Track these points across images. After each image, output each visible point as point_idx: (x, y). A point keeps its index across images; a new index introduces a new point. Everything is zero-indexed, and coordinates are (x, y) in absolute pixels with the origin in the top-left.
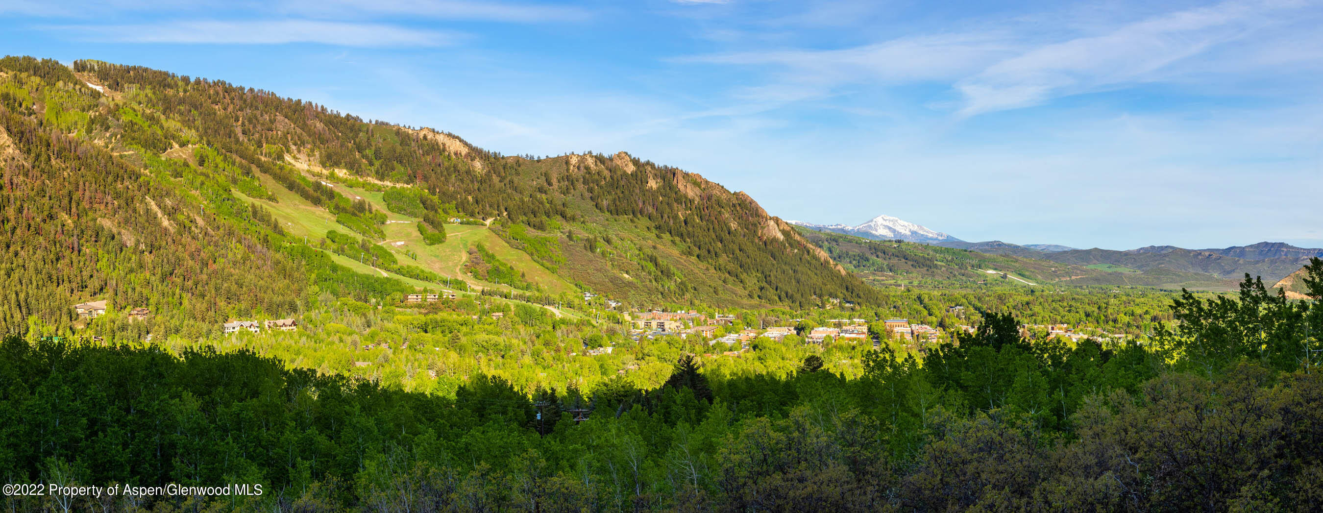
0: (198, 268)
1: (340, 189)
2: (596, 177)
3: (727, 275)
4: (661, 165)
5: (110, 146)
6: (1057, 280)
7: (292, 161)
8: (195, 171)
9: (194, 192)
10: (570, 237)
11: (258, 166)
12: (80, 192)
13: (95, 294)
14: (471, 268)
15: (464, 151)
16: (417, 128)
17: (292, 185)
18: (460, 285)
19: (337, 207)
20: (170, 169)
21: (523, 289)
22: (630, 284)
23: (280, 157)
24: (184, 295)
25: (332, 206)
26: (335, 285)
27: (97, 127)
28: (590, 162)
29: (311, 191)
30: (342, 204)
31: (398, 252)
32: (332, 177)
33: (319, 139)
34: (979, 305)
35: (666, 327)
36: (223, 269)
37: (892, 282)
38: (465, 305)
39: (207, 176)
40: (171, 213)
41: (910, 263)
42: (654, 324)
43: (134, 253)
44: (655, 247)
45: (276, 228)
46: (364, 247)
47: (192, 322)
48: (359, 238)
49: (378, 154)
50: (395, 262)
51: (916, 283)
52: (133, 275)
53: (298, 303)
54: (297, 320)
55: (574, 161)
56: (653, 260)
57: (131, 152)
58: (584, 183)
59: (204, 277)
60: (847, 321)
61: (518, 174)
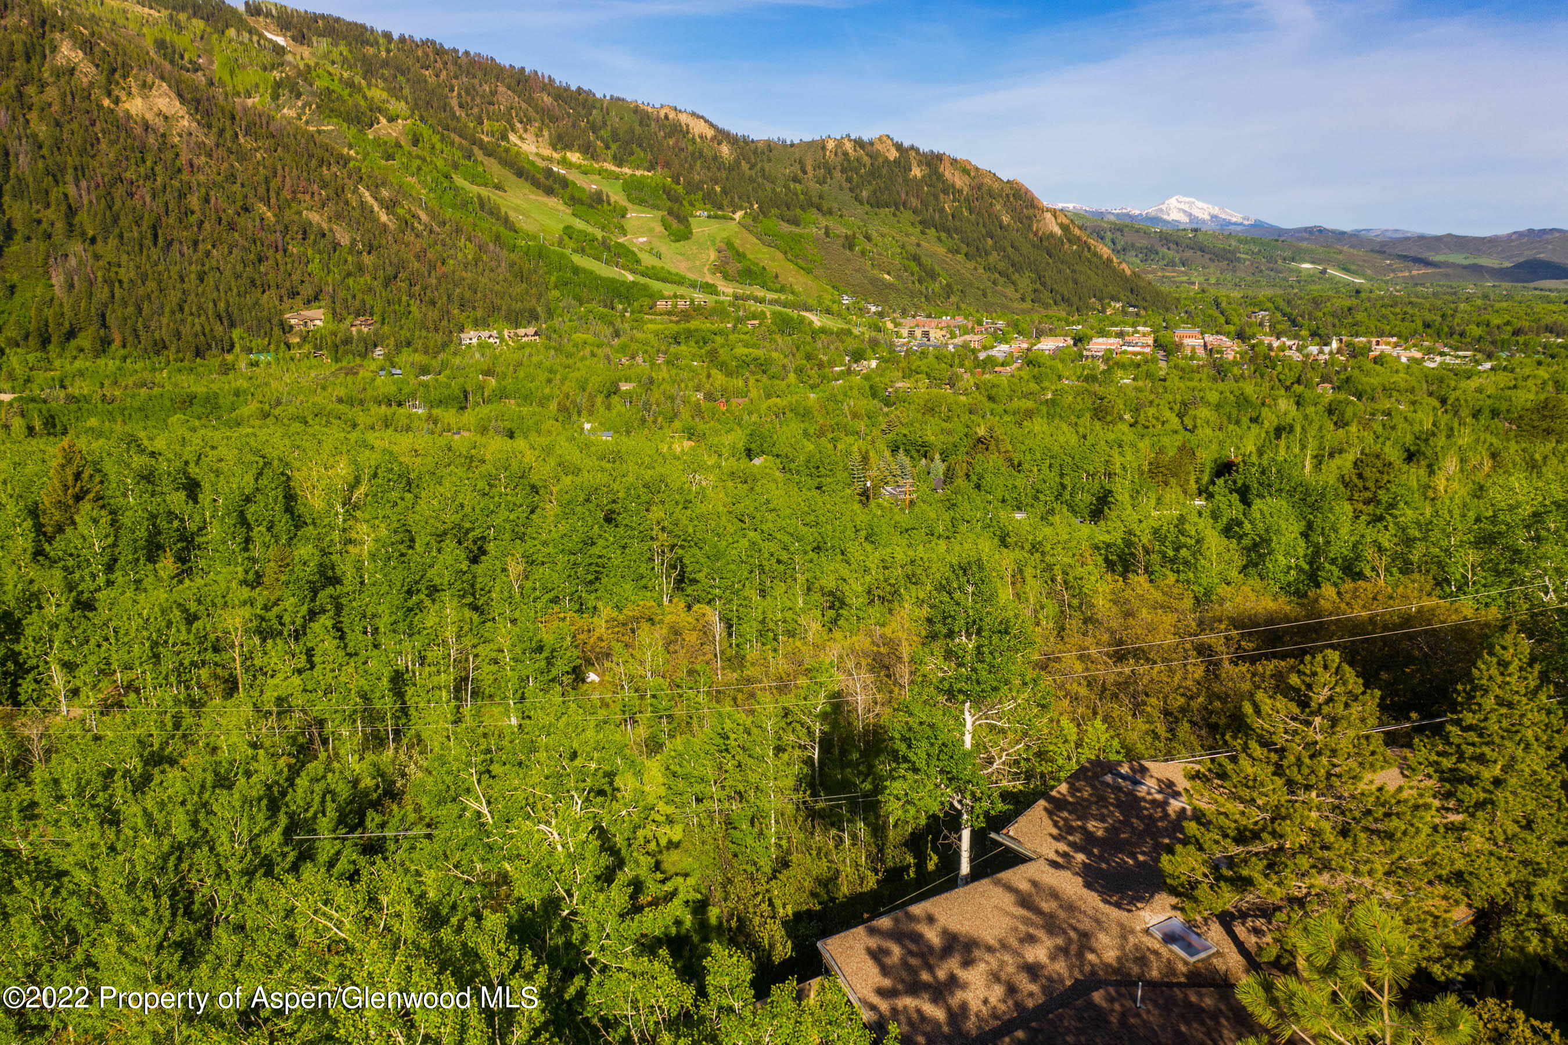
0: (424, 270)
1: (574, 176)
2: (856, 164)
3: (997, 275)
4: (927, 150)
5: (304, 118)
6: (1392, 275)
7: (518, 142)
8: (409, 153)
9: (409, 179)
10: (827, 234)
11: (481, 149)
12: (279, 179)
13: (309, 302)
14: (720, 269)
15: (710, 133)
16: (657, 105)
17: (521, 170)
18: (709, 289)
19: (572, 198)
20: (380, 150)
21: (776, 291)
22: (891, 286)
23: (504, 137)
24: (412, 302)
25: (566, 196)
26: (577, 289)
27: (285, 94)
28: (848, 146)
29: (540, 177)
30: (577, 195)
31: (641, 250)
32: (564, 162)
33: (548, 117)
34: (1288, 310)
35: (932, 335)
36: (453, 272)
37: (1185, 278)
38: (718, 312)
39: (424, 160)
40: (390, 206)
41: (1207, 256)
42: (918, 333)
43: (350, 252)
44: (918, 245)
45: (506, 222)
46: (605, 245)
47: (424, 333)
48: (599, 234)
49: (615, 136)
50: (638, 261)
51: (1213, 281)
52: (350, 281)
53: (539, 309)
54: (540, 329)
55: (831, 145)
56: (916, 258)
57: (330, 128)
58: (842, 172)
59: (434, 281)
60: (1130, 330)
61: (769, 160)
